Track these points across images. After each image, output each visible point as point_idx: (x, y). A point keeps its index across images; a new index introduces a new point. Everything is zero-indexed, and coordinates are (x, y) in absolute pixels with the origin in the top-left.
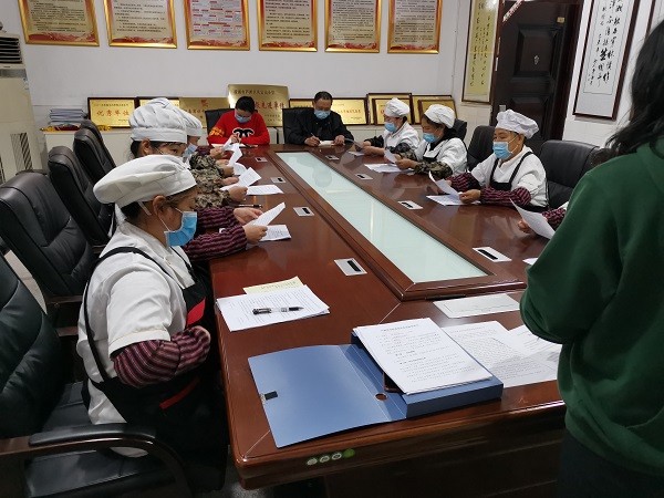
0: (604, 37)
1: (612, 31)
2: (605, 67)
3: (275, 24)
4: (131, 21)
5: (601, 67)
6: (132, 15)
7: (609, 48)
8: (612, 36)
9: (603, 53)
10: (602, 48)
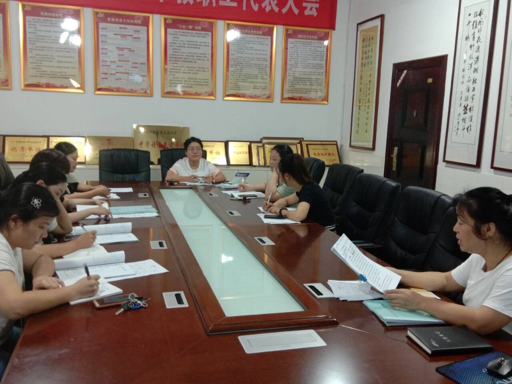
0: (465, 94)
1: (471, 89)
2: (467, 120)
3: (177, 75)
4: (44, 69)
5: (464, 120)
6: (45, 63)
7: (469, 103)
8: (471, 94)
9: (466, 108)
10: (464, 103)
